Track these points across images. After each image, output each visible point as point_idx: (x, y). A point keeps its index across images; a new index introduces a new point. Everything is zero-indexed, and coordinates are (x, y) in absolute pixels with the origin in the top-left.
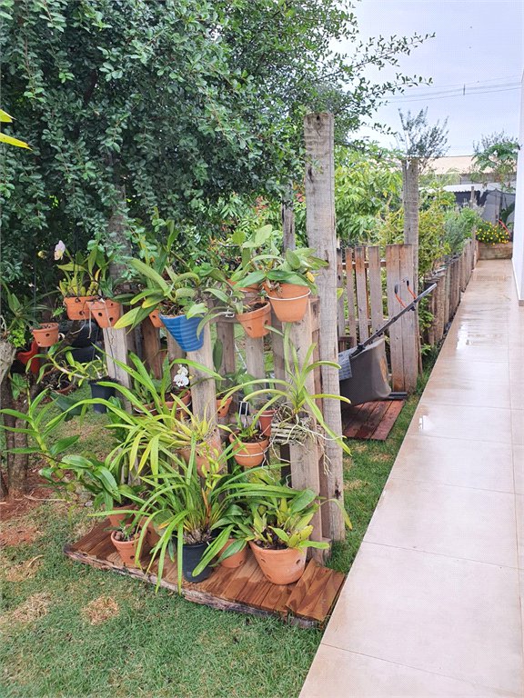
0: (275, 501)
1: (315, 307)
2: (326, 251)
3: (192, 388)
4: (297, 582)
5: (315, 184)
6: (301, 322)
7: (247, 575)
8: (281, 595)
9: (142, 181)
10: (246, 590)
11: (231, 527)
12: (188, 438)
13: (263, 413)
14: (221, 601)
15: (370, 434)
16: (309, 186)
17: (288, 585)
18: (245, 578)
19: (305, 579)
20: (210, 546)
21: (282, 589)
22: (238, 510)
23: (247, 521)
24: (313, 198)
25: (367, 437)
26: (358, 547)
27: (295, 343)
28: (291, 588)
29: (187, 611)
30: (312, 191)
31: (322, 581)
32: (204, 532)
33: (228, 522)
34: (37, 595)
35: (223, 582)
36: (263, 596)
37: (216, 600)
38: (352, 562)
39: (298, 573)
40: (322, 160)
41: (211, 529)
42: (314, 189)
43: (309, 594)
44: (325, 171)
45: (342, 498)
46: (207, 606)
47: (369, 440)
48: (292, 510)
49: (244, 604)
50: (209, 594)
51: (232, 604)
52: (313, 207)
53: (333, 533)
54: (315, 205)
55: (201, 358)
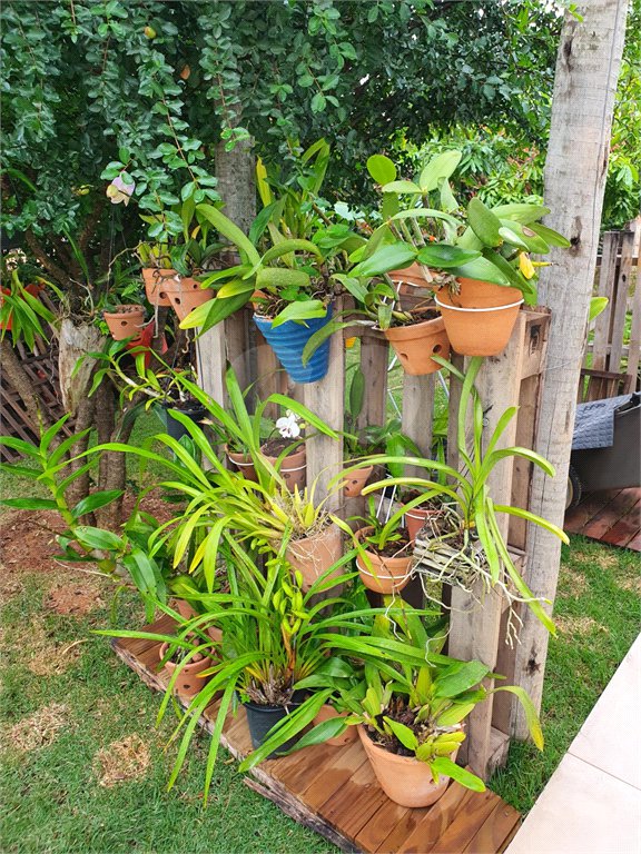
0: (407, 670)
1: (536, 332)
2: (578, 219)
3: (308, 442)
4: (428, 808)
5: (574, 74)
6: (500, 357)
7: (352, 767)
8: (395, 825)
9: (220, 51)
10: (340, 798)
11: (327, 693)
12: (282, 527)
13: (410, 512)
14: (299, 805)
15: (627, 539)
16: (562, 78)
17: (414, 809)
18: (347, 771)
19: (444, 806)
20: (289, 715)
21: (401, 813)
22: (343, 668)
23: (357, 689)
24: (565, 106)
25: (622, 544)
26: (555, 763)
27: (484, 395)
28: (417, 817)
29: (244, 803)
30: (566, 89)
31: (474, 819)
32: (283, 689)
33: (323, 683)
34: (55, 705)
35: (310, 768)
36: (363, 821)
37: (290, 799)
38: (539, 791)
39: (432, 795)
40: (599, 17)
41: (295, 688)
42: (572, 85)
43: (444, 840)
44: (602, 44)
45: (540, 674)
46: (276, 805)
47: (623, 548)
48: (436, 691)
49: (330, 826)
50: (282, 785)
51: (313, 817)
52: (563, 127)
53: (514, 725)
54: (568, 121)
55: (324, 395)
